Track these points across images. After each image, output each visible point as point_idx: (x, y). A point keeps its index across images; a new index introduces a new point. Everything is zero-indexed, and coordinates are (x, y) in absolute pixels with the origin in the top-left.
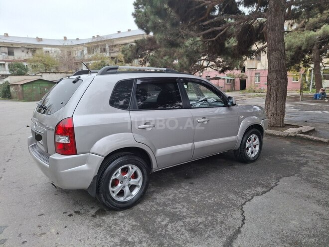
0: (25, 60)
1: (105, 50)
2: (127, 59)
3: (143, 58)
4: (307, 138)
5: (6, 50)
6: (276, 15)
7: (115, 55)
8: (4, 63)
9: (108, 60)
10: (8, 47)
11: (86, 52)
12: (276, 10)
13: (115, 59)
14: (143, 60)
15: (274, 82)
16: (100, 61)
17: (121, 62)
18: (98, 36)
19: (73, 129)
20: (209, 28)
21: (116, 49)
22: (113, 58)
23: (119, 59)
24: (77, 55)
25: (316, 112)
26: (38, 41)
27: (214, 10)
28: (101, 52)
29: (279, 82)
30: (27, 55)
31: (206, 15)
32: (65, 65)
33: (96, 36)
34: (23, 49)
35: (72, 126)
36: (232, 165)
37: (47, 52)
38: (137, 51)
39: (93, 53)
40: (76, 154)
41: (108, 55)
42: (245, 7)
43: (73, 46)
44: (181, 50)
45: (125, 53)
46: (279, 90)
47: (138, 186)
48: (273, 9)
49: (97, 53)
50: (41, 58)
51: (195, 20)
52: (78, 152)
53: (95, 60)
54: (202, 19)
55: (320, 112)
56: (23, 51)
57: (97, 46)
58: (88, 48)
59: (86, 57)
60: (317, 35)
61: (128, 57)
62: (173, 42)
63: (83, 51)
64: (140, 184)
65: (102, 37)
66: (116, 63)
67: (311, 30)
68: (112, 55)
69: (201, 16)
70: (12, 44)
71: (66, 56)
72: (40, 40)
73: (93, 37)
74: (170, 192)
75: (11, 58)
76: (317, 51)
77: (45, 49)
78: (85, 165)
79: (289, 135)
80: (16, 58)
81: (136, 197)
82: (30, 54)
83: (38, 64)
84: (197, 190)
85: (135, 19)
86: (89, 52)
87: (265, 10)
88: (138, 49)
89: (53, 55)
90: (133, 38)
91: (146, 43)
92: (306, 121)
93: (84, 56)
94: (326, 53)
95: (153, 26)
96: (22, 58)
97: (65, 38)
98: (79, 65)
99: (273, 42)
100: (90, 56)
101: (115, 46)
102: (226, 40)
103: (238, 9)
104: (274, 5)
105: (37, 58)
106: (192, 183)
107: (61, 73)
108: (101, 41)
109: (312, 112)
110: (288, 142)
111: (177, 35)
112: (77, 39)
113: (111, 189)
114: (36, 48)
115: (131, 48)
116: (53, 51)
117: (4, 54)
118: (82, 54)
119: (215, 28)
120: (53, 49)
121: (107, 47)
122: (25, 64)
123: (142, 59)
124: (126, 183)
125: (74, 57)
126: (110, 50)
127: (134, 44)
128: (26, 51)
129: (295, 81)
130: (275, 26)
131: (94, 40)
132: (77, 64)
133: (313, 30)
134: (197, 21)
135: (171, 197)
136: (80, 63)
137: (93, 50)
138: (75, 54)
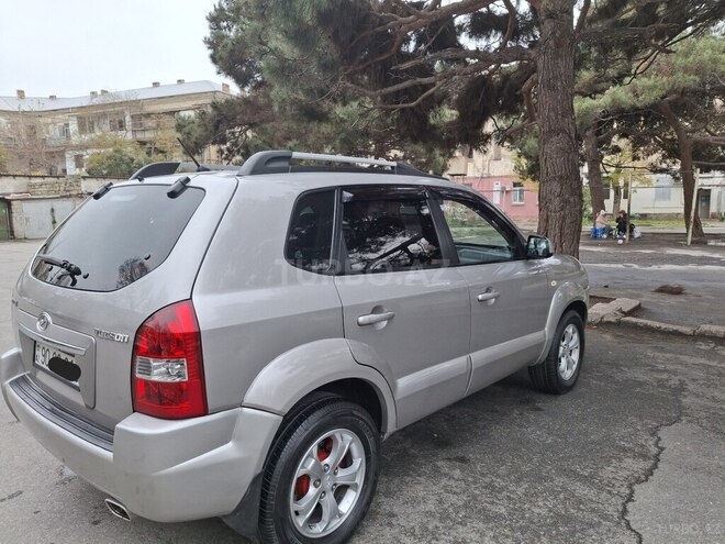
1: (121, 125)
2: (193, 145)
3: (228, 144)
4: (646, 325)
6: (557, 56)
7: (148, 136)
9: (130, 149)
11: (73, 127)
12: (558, 45)
13: (148, 145)
14: (228, 149)
15: (557, 202)
16: (111, 150)
17: (162, 152)
18: (104, 92)
19: (196, 336)
20: (406, 80)
21: (150, 123)
22: (143, 143)
23: (158, 146)
24: (53, 133)
25: (613, 266)
27: (407, 40)
28: (113, 128)
29: (566, 202)
31: (394, 49)
32: (21, 157)
33: (99, 93)
35: (195, 330)
36: (527, 401)
38: (217, 127)
39: (92, 130)
40: (205, 413)
41: (129, 136)
42: (471, 37)
43: (41, 114)
44: (326, 128)
45: (186, 130)
46: (568, 221)
47: (355, 487)
48: (551, 42)
49: (103, 130)
51: (365, 60)
52: (210, 406)
53: (99, 145)
54: (382, 58)
55: (620, 266)
57: (104, 115)
58: (79, 118)
59: (75, 140)
60: (600, 106)
61: (193, 140)
62: (312, 109)
63: (67, 125)
64: (360, 480)
65: (116, 95)
66: (149, 153)
67: (585, 96)
68: (140, 136)
69: (381, 53)
71: (24, 137)
73: (93, 93)
74: (420, 491)
76: (594, 139)
78: (230, 444)
79: (605, 319)
81: (351, 519)
84: (487, 480)
85: (211, 52)
86: (82, 129)
87: (533, 45)
88: (219, 122)
90: (191, 99)
91: (238, 109)
92: (606, 287)
93: (68, 137)
94: (609, 144)
95: (278, 66)
97: (21, 94)
98: (58, 159)
99: (552, 114)
100: (86, 138)
101: (148, 115)
102: (433, 108)
103: (456, 41)
104: (553, 34)
106: (463, 460)
107: (15, 176)
108: (114, 104)
109: (605, 265)
110: (608, 337)
111: (322, 93)
112: (52, 97)
113: (293, 507)
115: (203, 119)
118: (65, 131)
119: (419, 80)
121: (128, 118)
123: (223, 147)
124: (328, 483)
125: (44, 140)
126: (134, 125)
127: (210, 110)
129: (518, 203)
130: (555, 78)
131: (96, 101)
132: (52, 155)
133: (590, 96)
134: (370, 62)
135: (431, 507)
136: (62, 154)
137: (93, 123)
138: (48, 133)
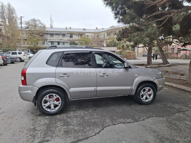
0: (77, 40)
5: (69, 35)
8: (68, 41)
10: (70, 34)
11: (106, 35)
16: (112, 40)
18: (113, 26)
26: (84, 30)
28: (114, 35)
30: (78, 37)
33: (112, 26)
34: (77, 34)
37: (88, 36)
38: (123, 34)
43: (100, 32)
47: (59, 106)
49: (112, 35)
50: (84, 39)
52: (27, 84)
53: (110, 39)
56: (77, 36)
57: (112, 32)
58: (107, 33)
63: (105, 35)
65: (115, 27)
70: (72, 32)
72: (85, 29)
73: (111, 27)
75: (71, 39)
77: (87, 34)
78: (30, 91)
80: (73, 39)
82: (80, 37)
83: (83, 42)
86: (108, 35)
88: (124, 33)
89: (90, 37)
93: (105, 38)
96: (76, 39)
97: (97, 28)
100: (108, 37)
105: (82, 39)
106: (96, 110)
112: (103, 28)
113: (43, 104)
114: (82, 34)
116: (90, 35)
117: (68, 37)
118: (104, 36)
120: (90, 34)
122: (77, 42)
124: (52, 103)
125: (100, 38)
128: (78, 35)
131: (111, 29)
132: (101, 42)
136: (103, 41)
137: (110, 34)
138: (101, 36)
